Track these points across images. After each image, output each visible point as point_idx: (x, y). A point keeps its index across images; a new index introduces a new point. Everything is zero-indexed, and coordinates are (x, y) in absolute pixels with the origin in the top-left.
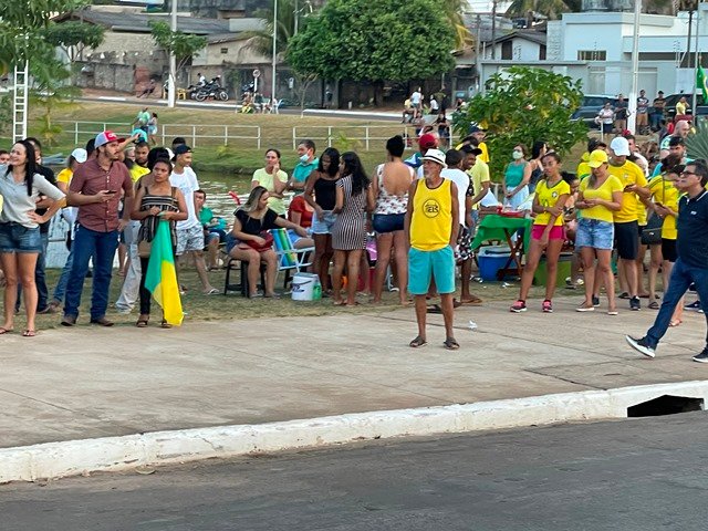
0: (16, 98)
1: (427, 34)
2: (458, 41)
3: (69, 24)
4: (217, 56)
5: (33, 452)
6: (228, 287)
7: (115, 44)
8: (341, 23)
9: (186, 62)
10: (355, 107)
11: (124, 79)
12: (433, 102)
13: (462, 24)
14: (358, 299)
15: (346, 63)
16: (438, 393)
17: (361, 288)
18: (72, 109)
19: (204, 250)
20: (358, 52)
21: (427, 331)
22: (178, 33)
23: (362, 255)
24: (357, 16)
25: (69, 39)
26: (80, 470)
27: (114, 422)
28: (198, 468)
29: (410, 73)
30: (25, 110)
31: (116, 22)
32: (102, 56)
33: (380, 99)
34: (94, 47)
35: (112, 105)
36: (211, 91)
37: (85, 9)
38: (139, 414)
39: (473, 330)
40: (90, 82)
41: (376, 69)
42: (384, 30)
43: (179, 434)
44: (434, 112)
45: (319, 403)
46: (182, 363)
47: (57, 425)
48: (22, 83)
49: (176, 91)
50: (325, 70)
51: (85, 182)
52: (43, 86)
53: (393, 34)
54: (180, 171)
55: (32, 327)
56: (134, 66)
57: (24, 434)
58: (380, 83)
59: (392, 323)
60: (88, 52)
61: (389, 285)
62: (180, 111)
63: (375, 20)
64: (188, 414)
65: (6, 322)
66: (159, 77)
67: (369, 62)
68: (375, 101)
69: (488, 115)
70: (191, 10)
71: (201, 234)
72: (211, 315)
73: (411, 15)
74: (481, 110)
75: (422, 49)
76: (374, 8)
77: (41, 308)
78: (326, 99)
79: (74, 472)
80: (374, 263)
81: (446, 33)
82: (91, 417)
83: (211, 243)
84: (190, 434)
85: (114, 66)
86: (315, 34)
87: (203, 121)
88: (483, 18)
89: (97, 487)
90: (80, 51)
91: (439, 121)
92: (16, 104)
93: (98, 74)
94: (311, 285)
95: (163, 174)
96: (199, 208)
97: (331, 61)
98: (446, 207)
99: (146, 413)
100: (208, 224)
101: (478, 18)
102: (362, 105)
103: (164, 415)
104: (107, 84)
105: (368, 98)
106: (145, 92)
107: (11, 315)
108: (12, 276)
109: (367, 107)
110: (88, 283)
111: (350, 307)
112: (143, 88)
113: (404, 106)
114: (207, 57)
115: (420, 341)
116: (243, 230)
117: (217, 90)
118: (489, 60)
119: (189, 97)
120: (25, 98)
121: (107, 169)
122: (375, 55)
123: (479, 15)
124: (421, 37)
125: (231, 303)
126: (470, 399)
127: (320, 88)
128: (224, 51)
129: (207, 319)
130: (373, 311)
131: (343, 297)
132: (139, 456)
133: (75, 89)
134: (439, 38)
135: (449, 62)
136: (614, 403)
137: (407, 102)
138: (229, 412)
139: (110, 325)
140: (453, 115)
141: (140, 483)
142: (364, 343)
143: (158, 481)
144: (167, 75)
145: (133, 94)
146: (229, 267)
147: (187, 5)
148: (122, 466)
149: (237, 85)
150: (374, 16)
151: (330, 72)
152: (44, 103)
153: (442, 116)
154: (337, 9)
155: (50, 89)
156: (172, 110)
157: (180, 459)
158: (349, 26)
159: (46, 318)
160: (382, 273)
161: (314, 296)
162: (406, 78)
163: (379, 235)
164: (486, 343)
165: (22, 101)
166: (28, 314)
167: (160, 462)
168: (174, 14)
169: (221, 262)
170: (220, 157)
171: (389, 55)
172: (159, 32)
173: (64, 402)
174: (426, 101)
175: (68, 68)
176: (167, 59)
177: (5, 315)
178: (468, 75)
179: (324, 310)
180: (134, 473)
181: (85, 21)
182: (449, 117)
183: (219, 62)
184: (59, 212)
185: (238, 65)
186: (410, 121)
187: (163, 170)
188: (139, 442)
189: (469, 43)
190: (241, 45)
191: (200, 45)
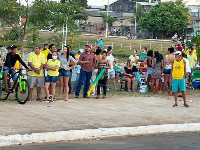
0: (63, 34)
1: (179, 18)
2: (188, 20)
3: (79, 14)
4: (119, 23)
5: (67, 133)
6: (121, 88)
7: (91, 20)
8: (155, 15)
9: (111, 25)
10: (158, 38)
11: (93, 29)
12: (181, 37)
13: (189, 15)
14: (158, 92)
15: (156, 26)
16: (181, 120)
17: (159, 90)
18: (79, 38)
19: (115, 78)
20: (159, 23)
21: (178, 102)
22: (109, 17)
23: (160, 80)
24: (159, 13)
25: (79, 18)
26: (80, 138)
27: (89, 125)
28: (112, 139)
29: (174, 29)
30: (66, 38)
31: (92, 14)
32: (88, 23)
33: (165, 37)
34: (85, 21)
35: (90, 36)
36: (117, 33)
37: (83, 10)
38: (96, 123)
39: (191, 102)
40: (84, 30)
41: (165, 28)
42: (167, 17)
43: (107, 129)
44: (181, 40)
45: (147, 121)
46: (108, 109)
47: (73, 125)
48: (65, 30)
49: (108, 33)
50: (150, 28)
51: (83, 58)
52: (71, 31)
53: (169, 18)
54: (109, 56)
55: (67, 98)
56: (96, 26)
57: (64, 127)
58: (165, 32)
59: (168, 100)
60: (84, 22)
61: (167, 89)
62: (109, 39)
63: (164, 14)
64: (110, 124)
65: (60, 96)
66: (103, 29)
67: (162, 26)
68: (164, 37)
69: (196, 41)
70: (113, 10)
71: (114, 73)
72: (117, 96)
73: (175, 13)
74: (194, 40)
75: (177, 22)
76: (164, 10)
77: (70, 93)
78: (150, 36)
79: (78, 139)
80: (163, 83)
81: (184, 18)
82: (83, 123)
83: (117, 76)
84: (110, 129)
85: (91, 26)
86: (147, 18)
87: (115, 42)
88: (195, 14)
89: (84, 143)
90: (81, 22)
91: (182, 43)
92: (63, 36)
93: (86, 28)
94: (145, 88)
95: (105, 56)
96: (114, 66)
97: (151, 25)
98: (182, 67)
99: (98, 123)
100: (116, 70)
101: (194, 14)
102: (160, 38)
103: (103, 123)
104: (89, 31)
105: (162, 36)
106: (99, 33)
107: (61, 94)
108: (62, 84)
109: (162, 38)
110: (83, 86)
111: (156, 95)
112: (99, 32)
113: (172, 38)
114: (116, 24)
115: (176, 105)
116: (126, 73)
117: (119, 33)
118: (197, 25)
119: (111, 35)
120: (66, 34)
121: (89, 54)
122: (164, 24)
123: (194, 13)
124: (177, 19)
125: (122, 93)
126: (190, 122)
127: (148, 33)
128: (122, 22)
129: (115, 97)
130: (162, 96)
131: (154, 92)
132: (96, 135)
133: (80, 32)
134: (182, 19)
135: (185, 26)
137: (173, 37)
138: (121, 123)
139: (89, 98)
140: (186, 41)
141: (96, 142)
142: (160, 105)
143: (101, 142)
144: (105, 28)
145: (96, 34)
146: (122, 83)
147: (111, 9)
148: (91, 137)
149: (125, 32)
150: (164, 13)
151: (151, 28)
152: (71, 36)
153: (183, 41)
154: (154, 11)
155: (73, 32)
156: (107, 38)
157: (107, 136)
158: (157, 16)
159: (71, 95)
160: (165, 85)
161: (146, 91)
162: (173, 31)
163: (165, 75)
164: (194, 106)
165: (65, 35)
166: (66, 94)
167: (102, 137)
168: (108, 11)
169: (120, 81)
170: (120, 52)
171: (168, 24)
172: (103, 16)
173: (76, 119)
174: (178, 37)
175: (78, 26)
176: (105, 24)
177: (60, 94)
178: (191, 30)
179: (148, 95)
180: (94, 140)
181: (83, 13)
182: (185, 41)
183: (120, 25)
184: (75, 66)
185: (125, 26)
186: (174, 43)
187: (105, 55)
188: (96, 131)
189: (191, 21)
190: (126, 20)
191: (115, 20)
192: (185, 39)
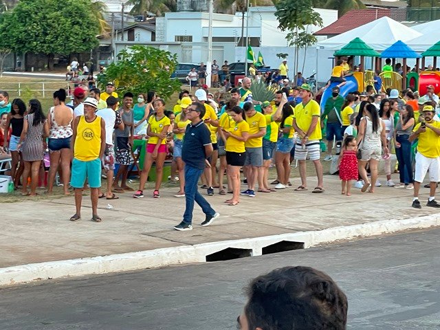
1: (81, 25)
2: (100, 29)
8: (26, 17)
10: (36, 70)
12: (85, 67)
13: (103, 19)
14: (37, 191)
15: (30, 43)
16: (87, 249)
17: (40, 184)
20: (37, 36)
21: (81, 211)
23: (41, 164)
24: (36, 13)
29: (70, 50)
33: (51, 66)
39: (110, 209)
41: (49, 46)
42: (53, 22)
44: (86, 73)
45: (11, 257)
50: (16, 47)
53: (59, 25)
58: (51, 56)
59: (59, 206)
61: (57, 182)
63: (48, 16)
67: (44, 42)
68: (48, 67)
69: (119, 75)
73: (70, 13)
74: (114, 72)
75: (77, 34)
76: (47, 8)
78: (17, 64)
80: (48, 169)
81: (93, 24)
86: (10, 24)
88: (115, 15)
91: (89, 79)
94: (7, 183)
97: (19, 41)
98: (98, 133)
101: (113, 15)
102: (40, 70)
105: (44, 65)
109: (43, 70)
111: (32, 197)
113: (66, 70)
115: (77, 217)
118: (120, 41)
122: (48, 38)
123: (113, 13)
124: (76, 27)
126: (108, 253)
127: (13, 59)
130: (46, 198)
134: (88, 28)
135: (94, 42)
136: (197, 253)
137: (69, 68)
140: (98, 75)
142: (41, 219)
150: (47, 13)
151: (19, 48)
153: (91, 76)
154: (23, 9)
158: (31, 20)
160: (53, 174)
161: (9, 190)
162: (68, 53)
163: (52, 151)
164: (118, 218)
171: (57, 38)
174: (80, 67)
178: (107, 51)
179: (15, 198)
182: (95, 77)
186: (71, 80)
189: (107, 30)
192: (96, 71)
